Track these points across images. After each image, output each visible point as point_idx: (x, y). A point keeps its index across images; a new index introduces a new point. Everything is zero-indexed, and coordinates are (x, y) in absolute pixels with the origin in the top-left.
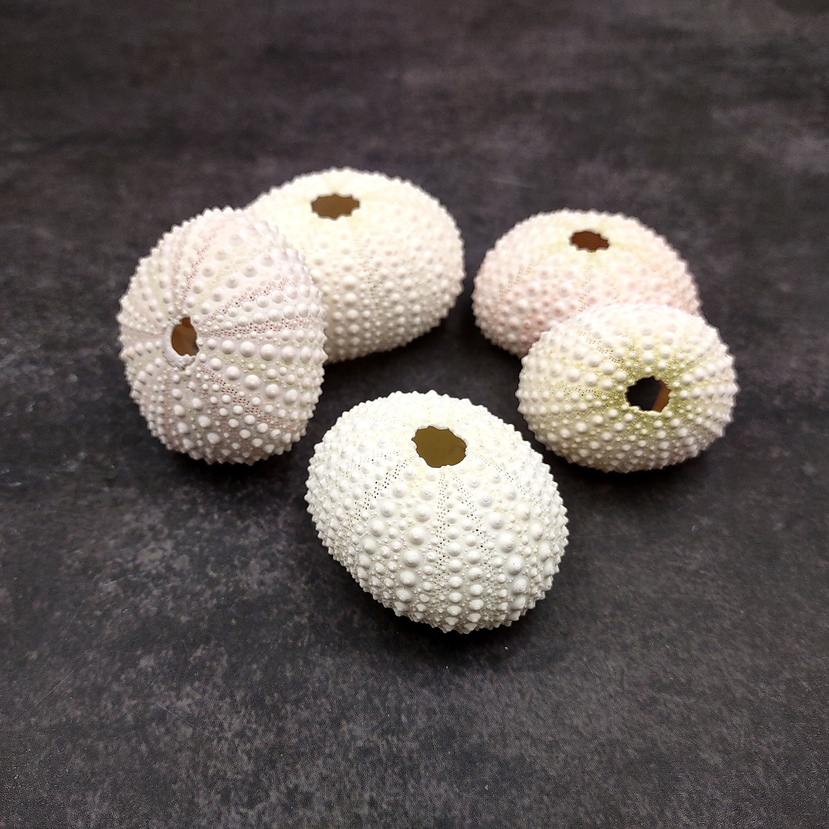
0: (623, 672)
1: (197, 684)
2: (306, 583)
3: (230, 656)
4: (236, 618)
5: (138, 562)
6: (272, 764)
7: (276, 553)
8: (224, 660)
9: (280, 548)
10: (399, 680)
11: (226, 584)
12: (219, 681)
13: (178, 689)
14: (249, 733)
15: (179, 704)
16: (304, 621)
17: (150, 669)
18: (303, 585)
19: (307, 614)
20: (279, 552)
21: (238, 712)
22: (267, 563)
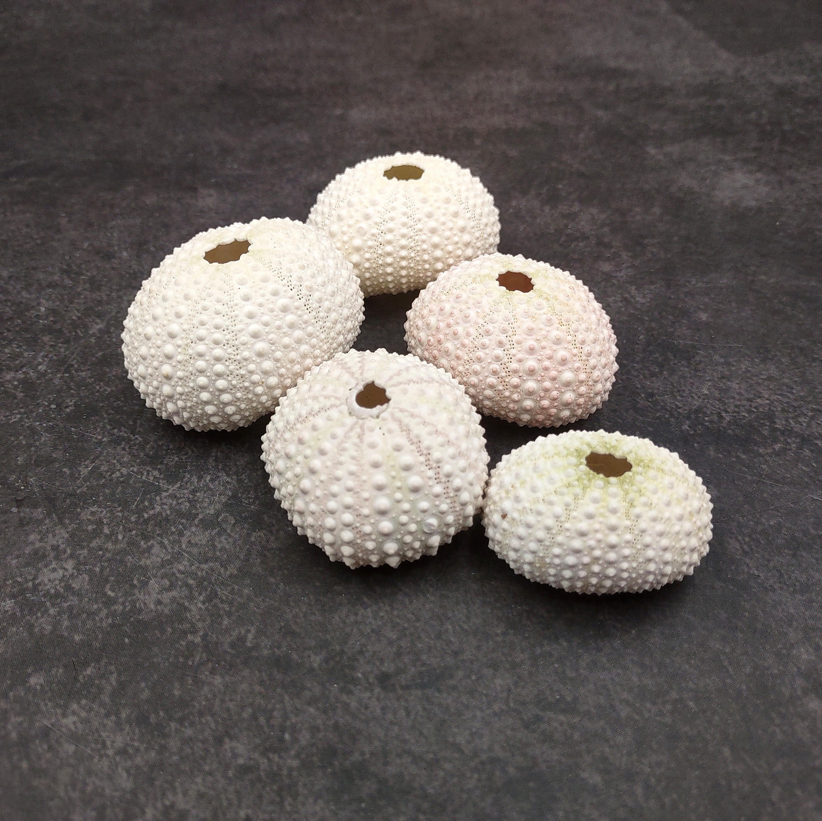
0: (509, 690)
1: (84, 702)
2: (204, 603)
3: (120, 674)
4: (129, 637)
5: (37, 582)
6: (151, 781)
7: (176, 572)
8: (113, 679)
9: (182, 568)
10: (287, 698)
11: (123, 603)
12: (106, 699)
13: (65, 707)
14: (131, 751)
15: (64, 721)
16: (198, 640)
17: (38, 687)
18: (200, 605)
19: (201, 633)
20: (180, 571)
21: (122, 730)
22: (166, 582)
